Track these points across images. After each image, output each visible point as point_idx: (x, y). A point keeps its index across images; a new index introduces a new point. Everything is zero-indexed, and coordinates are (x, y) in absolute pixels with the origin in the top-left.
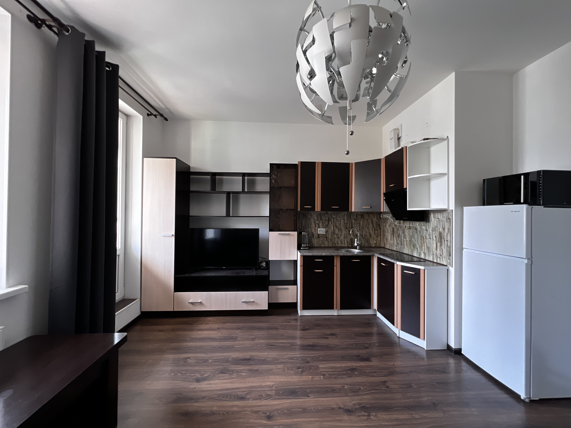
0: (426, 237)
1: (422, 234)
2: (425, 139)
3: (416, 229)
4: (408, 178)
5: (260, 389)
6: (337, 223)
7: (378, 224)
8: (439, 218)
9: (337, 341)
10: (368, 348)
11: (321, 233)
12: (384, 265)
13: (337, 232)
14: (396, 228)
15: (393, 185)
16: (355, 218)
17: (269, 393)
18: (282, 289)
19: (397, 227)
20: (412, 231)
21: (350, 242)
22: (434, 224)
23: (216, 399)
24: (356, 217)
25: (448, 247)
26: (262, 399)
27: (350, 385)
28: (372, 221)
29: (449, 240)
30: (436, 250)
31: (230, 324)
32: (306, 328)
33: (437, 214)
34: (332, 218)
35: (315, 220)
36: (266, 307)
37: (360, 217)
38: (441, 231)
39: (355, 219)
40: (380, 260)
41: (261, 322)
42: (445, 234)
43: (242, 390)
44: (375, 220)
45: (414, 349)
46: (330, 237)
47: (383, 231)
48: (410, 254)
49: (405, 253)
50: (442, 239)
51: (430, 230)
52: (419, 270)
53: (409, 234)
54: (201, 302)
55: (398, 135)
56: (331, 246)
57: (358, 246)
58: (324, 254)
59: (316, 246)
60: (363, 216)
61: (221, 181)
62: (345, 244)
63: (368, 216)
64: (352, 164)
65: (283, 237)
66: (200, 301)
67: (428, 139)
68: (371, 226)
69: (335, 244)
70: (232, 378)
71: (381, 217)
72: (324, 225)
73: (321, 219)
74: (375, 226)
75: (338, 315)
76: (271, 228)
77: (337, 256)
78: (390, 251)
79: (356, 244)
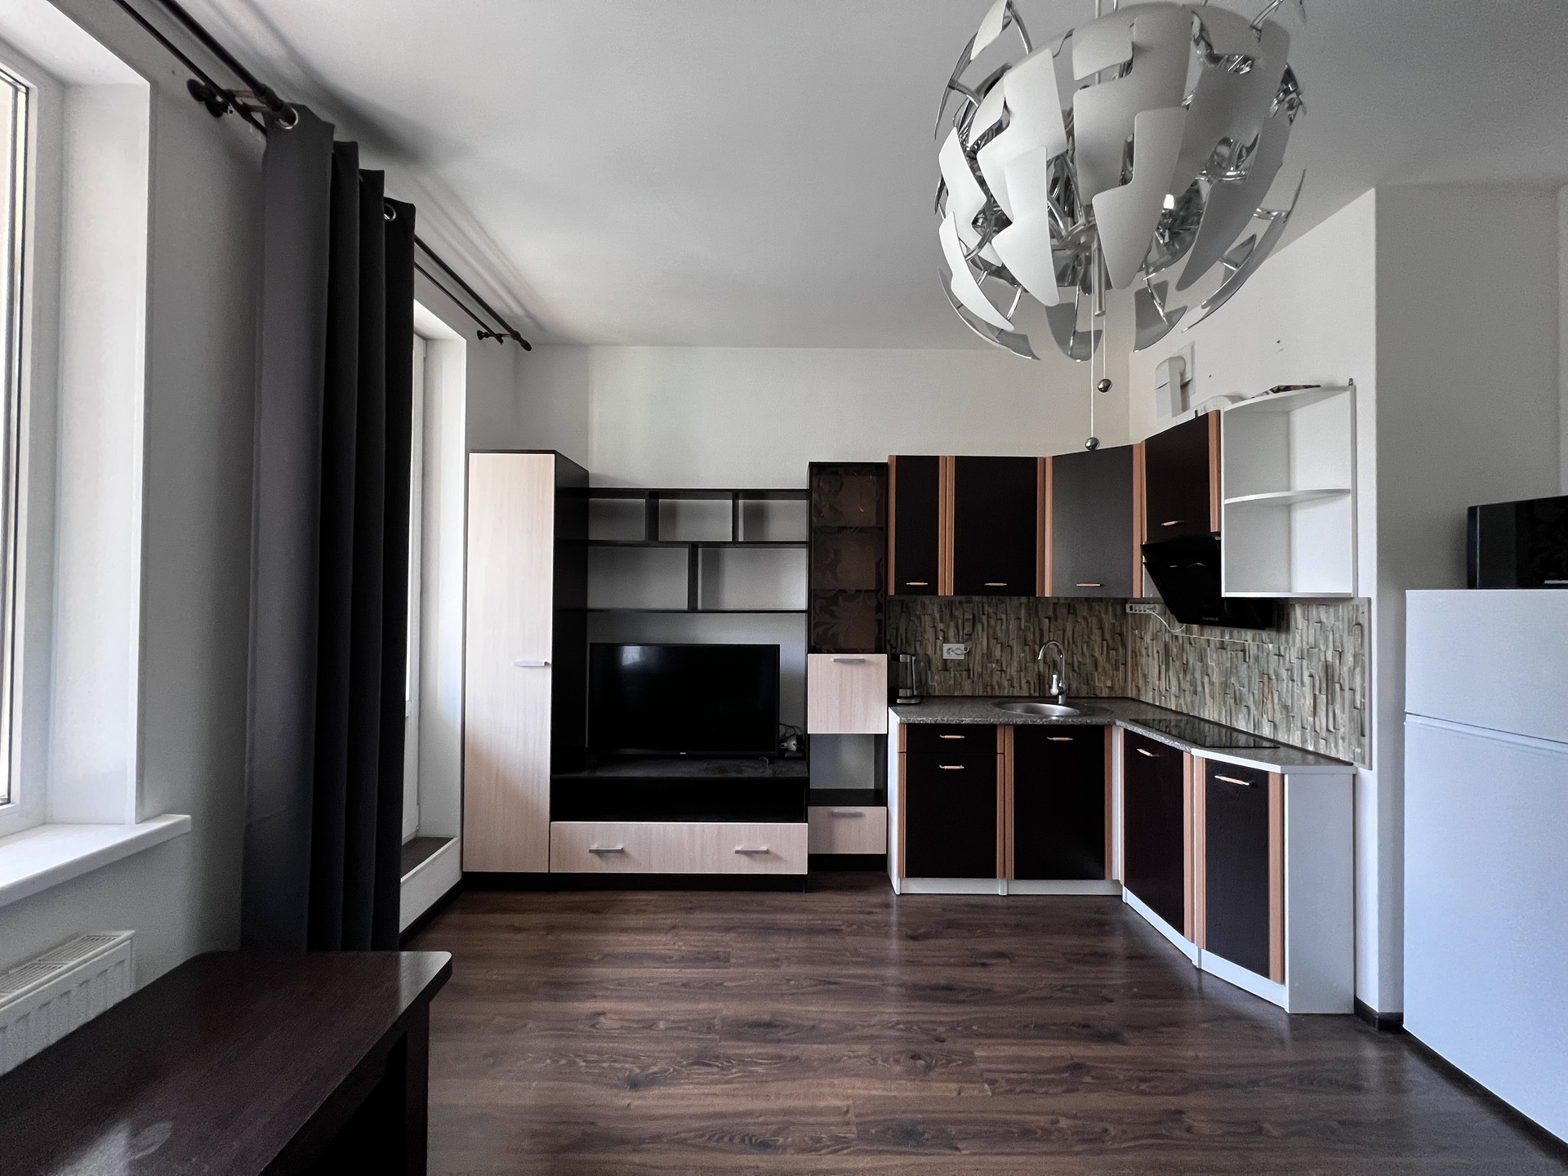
0: (1277, 676)
1: (1266, 666)
2: (1278, 390)
3: (1244, 651)
4: (1224, 502)
5: (811, 1119)
6: (998, 628)
7: (1118, 631)
8: (1324, 619)
9: (1015, 975)
10: (1111, 1001)
11: (953, 656)
12: (1148, 754)
13: (997, 652)
14: (1176, 646)
15: (1173, 523)
16: (1050, 613)
17: (841, 1132)
18: (844, 816)
19: (1181, 642)
20: (1229, 655)
21: (1037, 682)
22: (1305, 638)
23: (692, 1145)
24: (1054, 611)
25: (1355, 708)
26: (823, 1152)
27: (1075, 1117)
28: (1101, 621)
29: (1358, 688)
30: (1315, 714)
31: (706, 915)
32: (922, 931)
33: (1317, 608)
34: (984, 614)
35: (934, 619)
36: (802, 869)
37: (1065, 611)
38: (1330, 659)
39: (1049, 618)
40: (1132, 740)
41: (791, 910)
42: (1345, 669)
43: (761, 1119)
44: (1109, 619)
45: (1250, 1008)
46: (978, 669)
47: (1132, 652)
48: (1224, 723)
49: (1207, 718)
50: (1333, 682)
51: (1293, 655)
52: (1266, 774)
53: (1218, 664)
54: (622, 851)
55: (1182, 375)
56: (981, 694)
57: (1060, 697)
58: (967, 721)
59: (937, 693)
60: (1075, 610)
61: (673, 512)
62: (1021, 688)
63: (1088, 608)
64: (1044, 459)
65: (847, 669)
66: (619, 847)
67: (1287, 388)
68: (1096, 636)
69: (993, 688)
70: (729, 1082)
71: (1128, 610)
72: (961, 633)
73: (952, 616)
74: (1108, 637)
75: (1008, 895)
76: (813, 644)
77: (1005, 725)
78: (1158, 711)
79: (1054, 691)
